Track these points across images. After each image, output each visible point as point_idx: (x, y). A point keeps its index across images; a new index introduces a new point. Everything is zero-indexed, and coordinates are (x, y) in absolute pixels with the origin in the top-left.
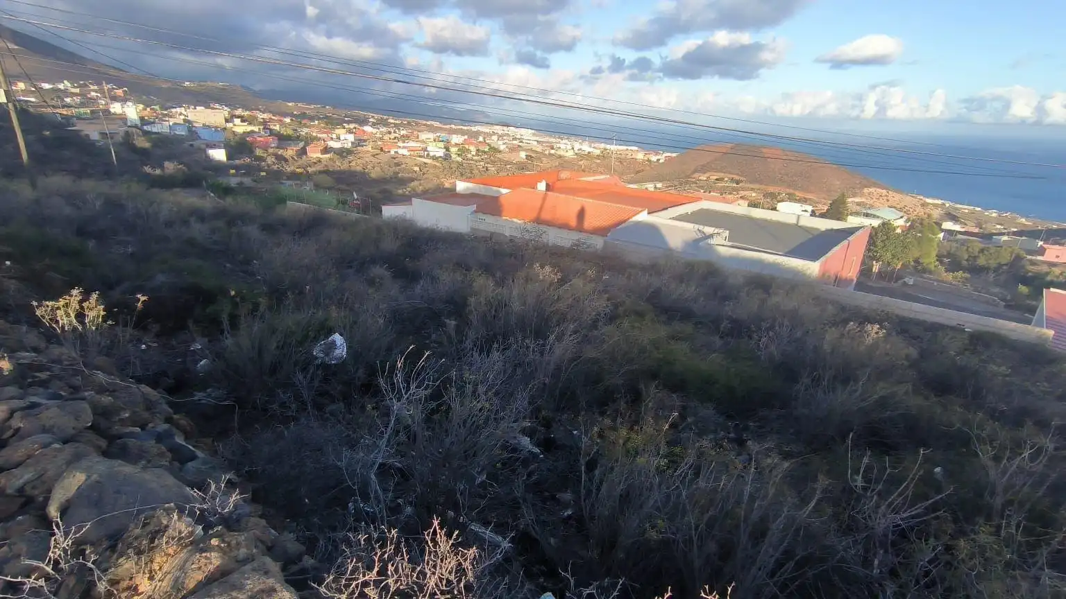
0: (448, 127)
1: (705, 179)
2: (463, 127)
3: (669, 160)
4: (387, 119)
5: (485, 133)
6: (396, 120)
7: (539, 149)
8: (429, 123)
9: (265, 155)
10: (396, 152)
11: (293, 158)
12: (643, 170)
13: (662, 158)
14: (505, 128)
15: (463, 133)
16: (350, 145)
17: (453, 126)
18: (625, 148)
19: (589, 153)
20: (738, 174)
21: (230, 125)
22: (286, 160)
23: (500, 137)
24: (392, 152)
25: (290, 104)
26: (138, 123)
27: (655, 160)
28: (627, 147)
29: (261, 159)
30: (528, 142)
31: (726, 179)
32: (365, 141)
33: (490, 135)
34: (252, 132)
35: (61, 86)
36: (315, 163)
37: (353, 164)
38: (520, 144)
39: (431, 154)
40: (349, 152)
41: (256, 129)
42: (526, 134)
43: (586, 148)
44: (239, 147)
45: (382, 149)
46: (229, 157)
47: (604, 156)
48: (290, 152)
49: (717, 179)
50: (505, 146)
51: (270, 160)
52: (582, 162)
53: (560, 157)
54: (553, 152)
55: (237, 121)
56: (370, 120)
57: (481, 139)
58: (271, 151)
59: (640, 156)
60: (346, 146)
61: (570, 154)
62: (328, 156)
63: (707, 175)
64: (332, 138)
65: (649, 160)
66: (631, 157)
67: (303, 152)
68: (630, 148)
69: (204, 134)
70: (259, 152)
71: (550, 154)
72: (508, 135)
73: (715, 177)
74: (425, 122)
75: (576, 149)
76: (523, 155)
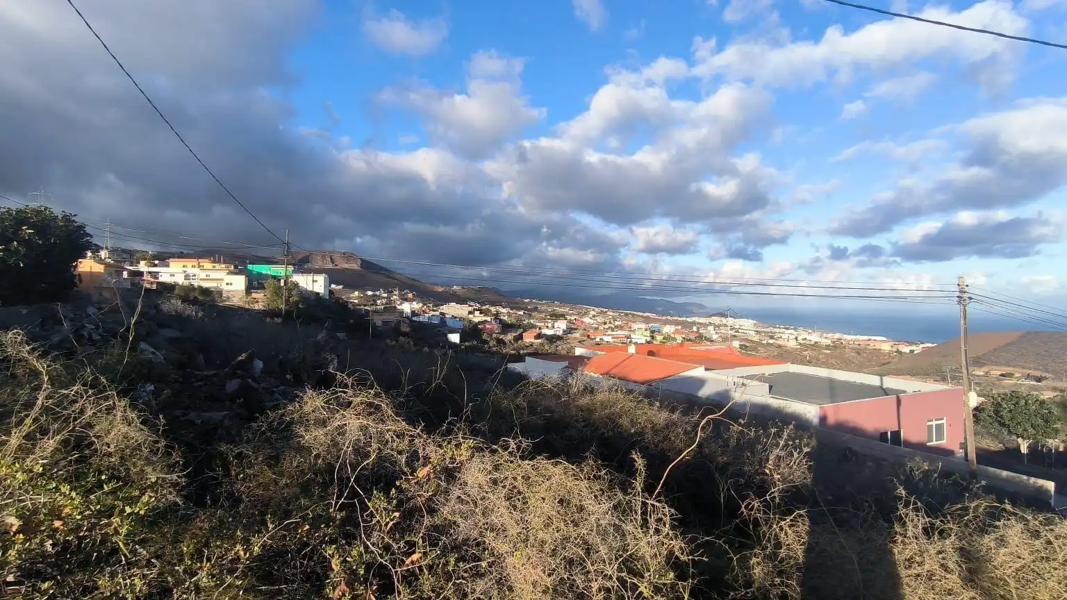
0: (664, 318)
1: (982, 374)
2: (679, 319)
3: (926, 351)
4: (606, 312)
5: (698, 323)
6: (614, 312)
7: (756, 338)
8: (645, 315)
9: (489, 339)
10: (601, 339)
11: (510, 342)
12: (889, 363)
13: (918, 349)
14: (723, 319)
15: (677, 323)
16: (561, 332)
17: (669, 318)
18: (866, 338)
19: (816, 343)
20: (1036, 369)
21: (471, 316)
22: (505, 343)
23: (717, 327)
24: (598, 339)
25: (526, 301)
26: (410, 315)
27: (908, 352)
28: (870, 337)
29: (486, 342)
30: (745, 332)
31: (1017, 375)
32: (576, 329)
33: (705, 325)
34: (486, 321)
35: (378, 293)
36: (527, 346)
37: (560, 348)
38: (736, 334)
39: (634, 341)
40: (559, 338)
41: (489, 319)
42: (747, 325)
43: (814, 337)
44: (472, 332)
45: (589, 336)
46: (462, 340)
47: (836, 346)
48: (509, 337)
49: (1002, 375)
50: (717, 336)
51: (492, 343)
52: (807, 352)
53: (780, 346)
54: (771, 341)
55: (477, 313)
56: (591, 312)
57: (695, 329)
58: (494, 336)
59: (886, 347)
60: (558, 333)
61: (792, 344)
62: (539, 341)
63: (986, 369)
64: (547, 327)
65: (898, 351)
66: (874, 348)
67: (520, 337)
68: (873, 338)
69: (450, 323)
70: (485, 337)
71: (768, 344)
72: (726, 326)
73: (999, 373)
74: (640, 314)
75: (800, 338)
76: (736, 344)
